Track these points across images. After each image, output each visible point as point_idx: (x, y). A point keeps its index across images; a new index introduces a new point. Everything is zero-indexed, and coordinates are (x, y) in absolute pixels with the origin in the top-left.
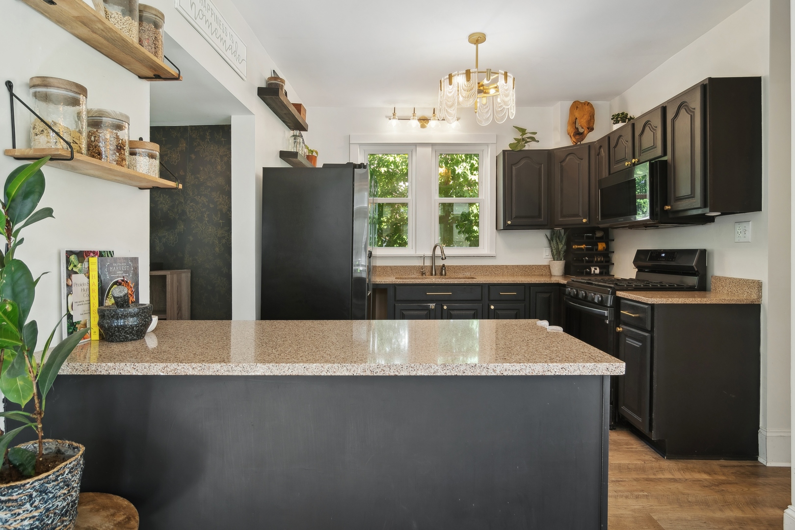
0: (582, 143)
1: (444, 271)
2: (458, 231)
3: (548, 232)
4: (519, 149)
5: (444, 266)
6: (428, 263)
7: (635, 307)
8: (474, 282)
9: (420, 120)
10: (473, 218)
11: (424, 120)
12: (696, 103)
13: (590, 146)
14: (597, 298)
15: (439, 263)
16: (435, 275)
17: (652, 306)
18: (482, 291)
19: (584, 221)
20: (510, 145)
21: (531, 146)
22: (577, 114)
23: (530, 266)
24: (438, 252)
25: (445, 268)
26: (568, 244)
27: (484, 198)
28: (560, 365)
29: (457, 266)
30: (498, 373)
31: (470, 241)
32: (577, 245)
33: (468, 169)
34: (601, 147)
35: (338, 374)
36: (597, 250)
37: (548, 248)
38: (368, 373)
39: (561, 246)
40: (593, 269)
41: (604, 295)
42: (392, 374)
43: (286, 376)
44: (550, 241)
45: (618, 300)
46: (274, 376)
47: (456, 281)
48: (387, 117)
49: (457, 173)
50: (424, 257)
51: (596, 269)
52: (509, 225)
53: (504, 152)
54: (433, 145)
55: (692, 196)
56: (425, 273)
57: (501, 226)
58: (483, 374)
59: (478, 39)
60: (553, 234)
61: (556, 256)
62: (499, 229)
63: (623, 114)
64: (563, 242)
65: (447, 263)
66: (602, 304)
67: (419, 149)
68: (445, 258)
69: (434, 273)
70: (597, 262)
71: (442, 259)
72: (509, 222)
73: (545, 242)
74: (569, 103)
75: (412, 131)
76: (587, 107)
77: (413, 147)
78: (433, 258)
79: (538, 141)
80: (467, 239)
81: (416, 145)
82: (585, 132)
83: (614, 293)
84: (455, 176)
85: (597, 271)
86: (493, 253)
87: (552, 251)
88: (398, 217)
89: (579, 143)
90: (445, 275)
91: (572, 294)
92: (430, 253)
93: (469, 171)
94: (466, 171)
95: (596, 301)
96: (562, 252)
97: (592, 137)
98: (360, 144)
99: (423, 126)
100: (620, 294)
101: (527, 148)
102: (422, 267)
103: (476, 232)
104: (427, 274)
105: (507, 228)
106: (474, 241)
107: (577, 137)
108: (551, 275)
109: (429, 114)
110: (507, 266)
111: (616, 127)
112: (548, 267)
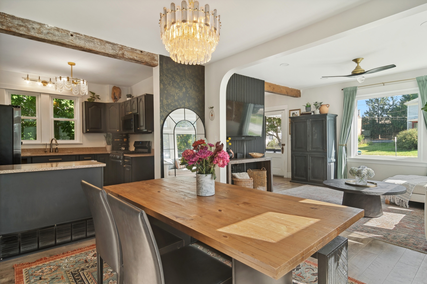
0: (117, 102)
1: (57, 150)
2: (62, 130)
3: (105, 134)
4: (92, 101)
5: (57, 148)
6: (48, 147)
7: (128, 158)
8: (72, 154)
9: (42, 82)
10: (72, 126)
11: (45, 83)
12: (143, 100)
13: (119, 104)
14: (118, 157)
15: (55, 147)
16: (53, 152)
17: (132, 157)
18: (76, 158)
19: (118, 131)
20: (88, 99)
21: (97, 101)
22: (115, 91)
23: (98, 147)
24: (54, 142)
25: (58, 149)
26: (113, 139)
27: (76, 119)
28: (92, 165)
29: (64, 148)
30: (77, 168)
31: (70, 136)
32: (116, 139)
33: (69, 102)
34: (122, 105)
35: (35, 171)
36: (124, 141)
37: (105, 141)
38: (43, 170)
39: (110, 140)
40: (122, 148)
41: (120, 156)
42: (50, 170)
43: (18, 173)
44: (106, 138)
45: (124, 157)
46: (14, 173)
47: (64, 154)
48: (23, 78)
49: (62, 104)
50: (46, 145)
51: (123, 148)
52: (88, 131)
53: (85, 102)
54: (50, 94)
55: (143, 126)
56: (47, 152)
57: (85, 131)
58: (74, 168)
59: (72, 64)
60: (107, 135)
61: (108, 143)
62: (84, 132)
63: (130, 95)
64: (111, 138)
65: (59, 147)
66: (120, 159)
67: (42, 95)
68: (58, 145)
69: (52, 151)
70: (124, 145)
71: (56, 145)
72: (88, 130)
73: (104, 138)
74: (112, 86)
75: (38, 87)
76: (118, 89)
77: (39, 94)
78: (51, 144)
79: (100, 99)
80: (69, 135)
81: (40, 93)
82: (118, 98)
83: (123, 155)
84: (62, 106)
85: (124, 149)
86: (81, 142)
87: (107, 142)
88: (23, 122)
89: (116, 102)
90: (58, 152)
91: (112, 157)
92: (49, 142)
93: (69, 103)
94: (67, 103)
95: (118, 158)
96: (111, 142)
97: (121, 101)
98: (6, 89)
99: (44, 85)
100: (125, 155)
101: (95, 101)
102: (45, 149)
103: (73, 132)
104: (48, 152)
105: (87, 132)
106: (72, 137)
107: (115, 100)
108: (106, 151)
109: (48, 80)
110: (88, 148)
111: (128, 99)
112: (105, 148)
